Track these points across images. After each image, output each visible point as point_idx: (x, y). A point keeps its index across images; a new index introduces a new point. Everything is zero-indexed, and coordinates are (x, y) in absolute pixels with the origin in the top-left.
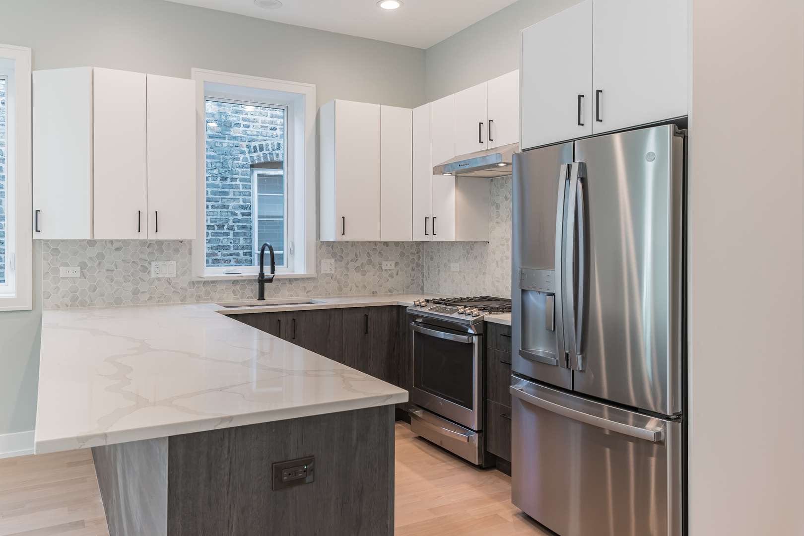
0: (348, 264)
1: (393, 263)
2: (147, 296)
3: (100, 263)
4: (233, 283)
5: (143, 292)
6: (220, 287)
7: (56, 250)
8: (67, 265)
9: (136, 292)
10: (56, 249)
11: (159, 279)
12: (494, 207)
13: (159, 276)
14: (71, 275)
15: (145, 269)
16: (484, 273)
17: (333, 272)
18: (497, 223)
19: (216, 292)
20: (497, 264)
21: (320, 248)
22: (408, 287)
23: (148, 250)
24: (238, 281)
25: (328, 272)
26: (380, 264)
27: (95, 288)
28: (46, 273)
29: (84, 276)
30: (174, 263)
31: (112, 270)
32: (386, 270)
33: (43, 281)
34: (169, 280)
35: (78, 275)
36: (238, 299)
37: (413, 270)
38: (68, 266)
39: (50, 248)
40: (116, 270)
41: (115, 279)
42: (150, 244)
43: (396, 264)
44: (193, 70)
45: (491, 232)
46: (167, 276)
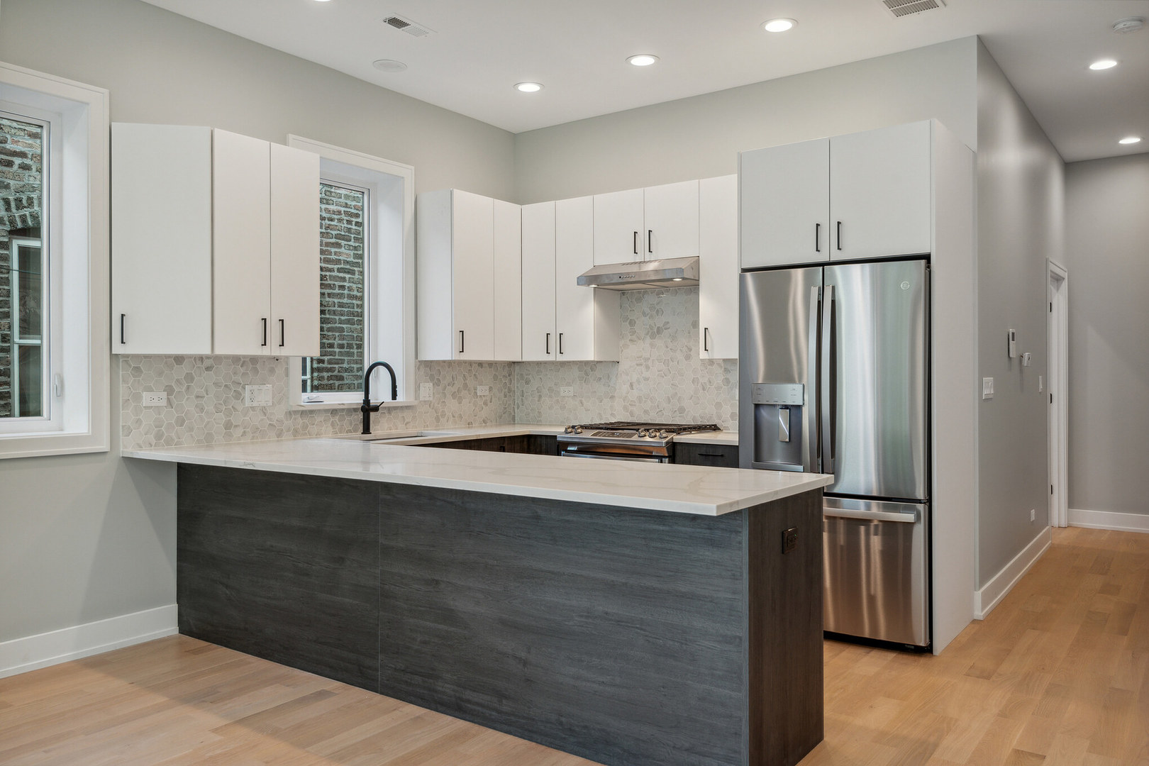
0: (444, 389)
1: (487, 388)
2: (240, 430)
3: (188, 388)
4: (331, 413)
5: (236, 426)
6: (319, 419)
7: (137, 369)
8: (149, 389)
9: (228, 426)
10: (137, 367)
11: (253, 408)
12: (628, 323)
13: (255, 404)
14: (156, 403)
15: (238, 396)
16: (612, 397)
17: (431, 399)
18: (631, 340)
19: (313, 424)
20: (631, 385)
21: (419, 369)
22: (500, 417)
23: (242, 370)
24: (336, 410)
25: (427, 399)
26: (475, 389)
27: (183, 421)
28: (126, 401)
29: (171, 405)
30: (270, 386)
31: (203, 397)
32: (481, 396)
33: (121, 412)
34: (264, 410)
35: (164, 403)
36: (337, 433)
37: (505, 396)
38: (153, 391)
39: (130, 366)
40: (206, 396)
41: (206, 408)
42: (244, 362)
43: (491, 389)
44: (291, 137)
45: (622, 351)
46: (263, 404)
